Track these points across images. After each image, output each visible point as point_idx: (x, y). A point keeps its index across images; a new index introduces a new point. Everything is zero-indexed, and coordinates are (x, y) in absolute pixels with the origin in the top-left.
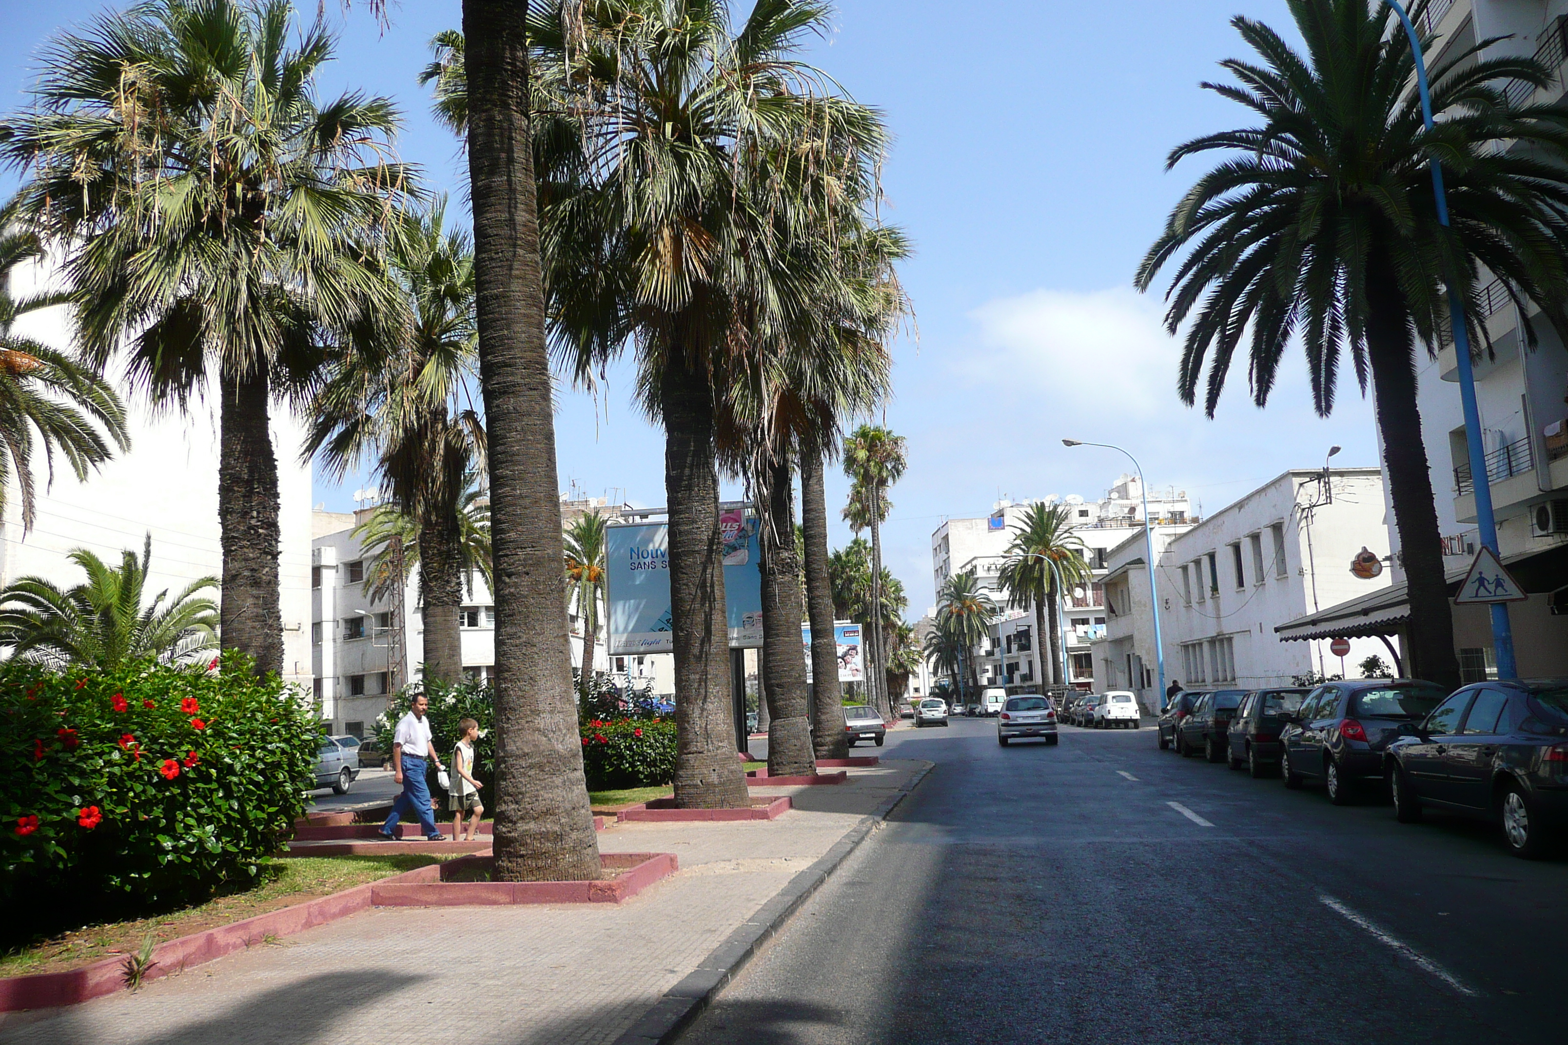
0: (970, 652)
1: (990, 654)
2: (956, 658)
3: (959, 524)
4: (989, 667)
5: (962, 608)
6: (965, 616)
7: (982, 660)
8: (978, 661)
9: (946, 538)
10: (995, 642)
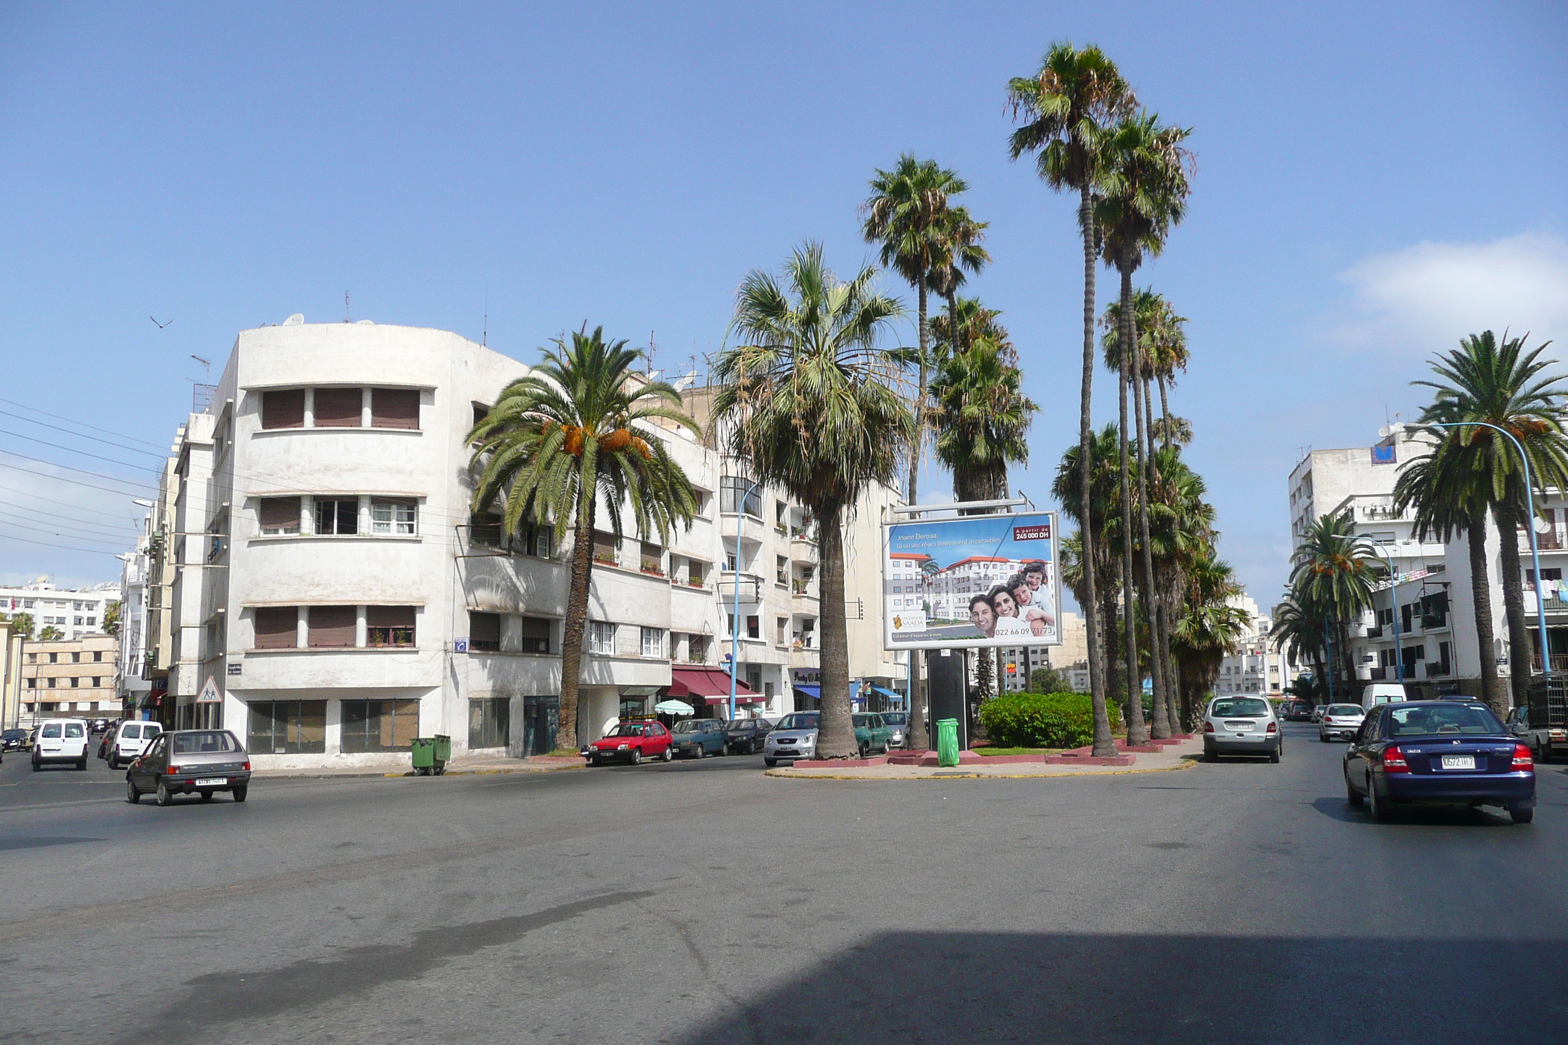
0: (1344, 631)
1: (1374, 633)
2: (1323, 642)
3: (1328, 457)
4: (1374, 654)
5: (1330, 567)
6: (1335, 577)
7: (1361, 644)
8: (1356, 645)
9: (1308, 478)
10: (1384, 617)
